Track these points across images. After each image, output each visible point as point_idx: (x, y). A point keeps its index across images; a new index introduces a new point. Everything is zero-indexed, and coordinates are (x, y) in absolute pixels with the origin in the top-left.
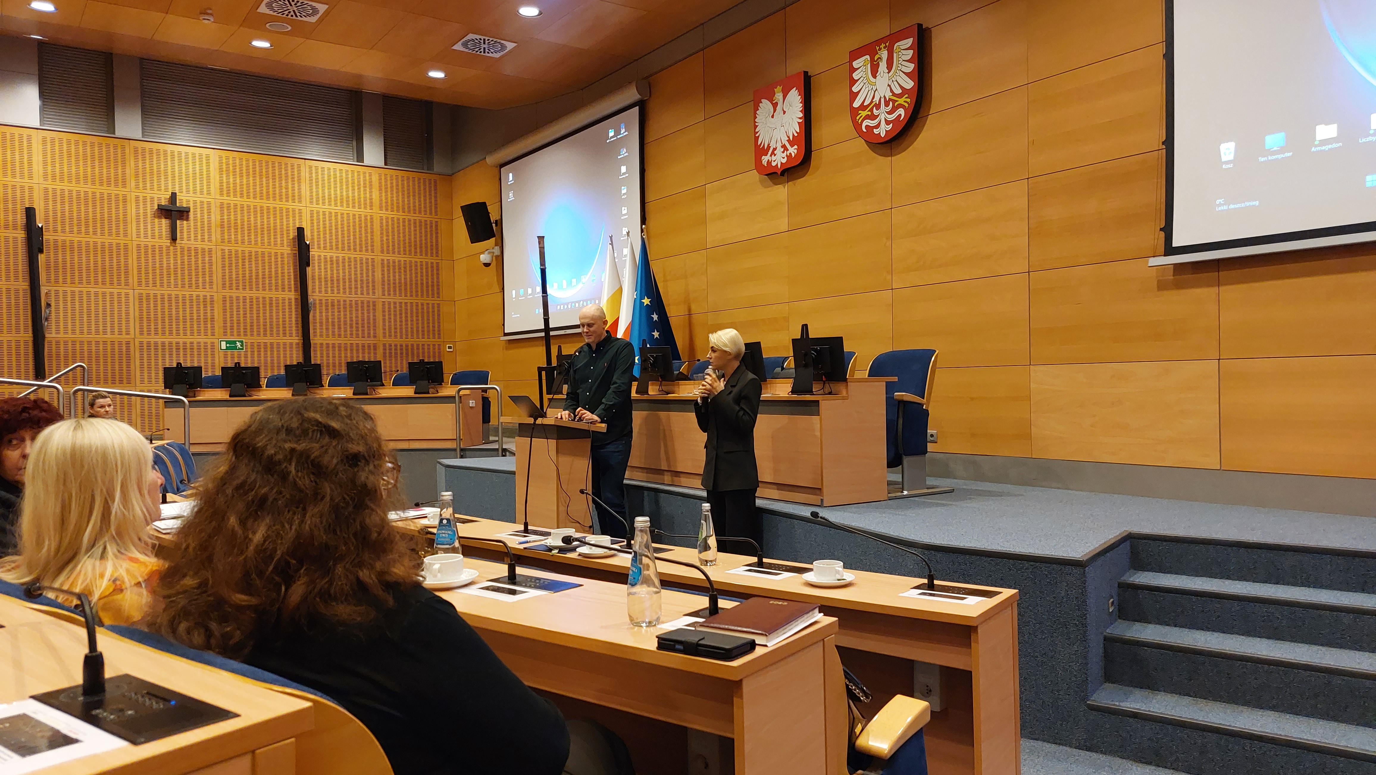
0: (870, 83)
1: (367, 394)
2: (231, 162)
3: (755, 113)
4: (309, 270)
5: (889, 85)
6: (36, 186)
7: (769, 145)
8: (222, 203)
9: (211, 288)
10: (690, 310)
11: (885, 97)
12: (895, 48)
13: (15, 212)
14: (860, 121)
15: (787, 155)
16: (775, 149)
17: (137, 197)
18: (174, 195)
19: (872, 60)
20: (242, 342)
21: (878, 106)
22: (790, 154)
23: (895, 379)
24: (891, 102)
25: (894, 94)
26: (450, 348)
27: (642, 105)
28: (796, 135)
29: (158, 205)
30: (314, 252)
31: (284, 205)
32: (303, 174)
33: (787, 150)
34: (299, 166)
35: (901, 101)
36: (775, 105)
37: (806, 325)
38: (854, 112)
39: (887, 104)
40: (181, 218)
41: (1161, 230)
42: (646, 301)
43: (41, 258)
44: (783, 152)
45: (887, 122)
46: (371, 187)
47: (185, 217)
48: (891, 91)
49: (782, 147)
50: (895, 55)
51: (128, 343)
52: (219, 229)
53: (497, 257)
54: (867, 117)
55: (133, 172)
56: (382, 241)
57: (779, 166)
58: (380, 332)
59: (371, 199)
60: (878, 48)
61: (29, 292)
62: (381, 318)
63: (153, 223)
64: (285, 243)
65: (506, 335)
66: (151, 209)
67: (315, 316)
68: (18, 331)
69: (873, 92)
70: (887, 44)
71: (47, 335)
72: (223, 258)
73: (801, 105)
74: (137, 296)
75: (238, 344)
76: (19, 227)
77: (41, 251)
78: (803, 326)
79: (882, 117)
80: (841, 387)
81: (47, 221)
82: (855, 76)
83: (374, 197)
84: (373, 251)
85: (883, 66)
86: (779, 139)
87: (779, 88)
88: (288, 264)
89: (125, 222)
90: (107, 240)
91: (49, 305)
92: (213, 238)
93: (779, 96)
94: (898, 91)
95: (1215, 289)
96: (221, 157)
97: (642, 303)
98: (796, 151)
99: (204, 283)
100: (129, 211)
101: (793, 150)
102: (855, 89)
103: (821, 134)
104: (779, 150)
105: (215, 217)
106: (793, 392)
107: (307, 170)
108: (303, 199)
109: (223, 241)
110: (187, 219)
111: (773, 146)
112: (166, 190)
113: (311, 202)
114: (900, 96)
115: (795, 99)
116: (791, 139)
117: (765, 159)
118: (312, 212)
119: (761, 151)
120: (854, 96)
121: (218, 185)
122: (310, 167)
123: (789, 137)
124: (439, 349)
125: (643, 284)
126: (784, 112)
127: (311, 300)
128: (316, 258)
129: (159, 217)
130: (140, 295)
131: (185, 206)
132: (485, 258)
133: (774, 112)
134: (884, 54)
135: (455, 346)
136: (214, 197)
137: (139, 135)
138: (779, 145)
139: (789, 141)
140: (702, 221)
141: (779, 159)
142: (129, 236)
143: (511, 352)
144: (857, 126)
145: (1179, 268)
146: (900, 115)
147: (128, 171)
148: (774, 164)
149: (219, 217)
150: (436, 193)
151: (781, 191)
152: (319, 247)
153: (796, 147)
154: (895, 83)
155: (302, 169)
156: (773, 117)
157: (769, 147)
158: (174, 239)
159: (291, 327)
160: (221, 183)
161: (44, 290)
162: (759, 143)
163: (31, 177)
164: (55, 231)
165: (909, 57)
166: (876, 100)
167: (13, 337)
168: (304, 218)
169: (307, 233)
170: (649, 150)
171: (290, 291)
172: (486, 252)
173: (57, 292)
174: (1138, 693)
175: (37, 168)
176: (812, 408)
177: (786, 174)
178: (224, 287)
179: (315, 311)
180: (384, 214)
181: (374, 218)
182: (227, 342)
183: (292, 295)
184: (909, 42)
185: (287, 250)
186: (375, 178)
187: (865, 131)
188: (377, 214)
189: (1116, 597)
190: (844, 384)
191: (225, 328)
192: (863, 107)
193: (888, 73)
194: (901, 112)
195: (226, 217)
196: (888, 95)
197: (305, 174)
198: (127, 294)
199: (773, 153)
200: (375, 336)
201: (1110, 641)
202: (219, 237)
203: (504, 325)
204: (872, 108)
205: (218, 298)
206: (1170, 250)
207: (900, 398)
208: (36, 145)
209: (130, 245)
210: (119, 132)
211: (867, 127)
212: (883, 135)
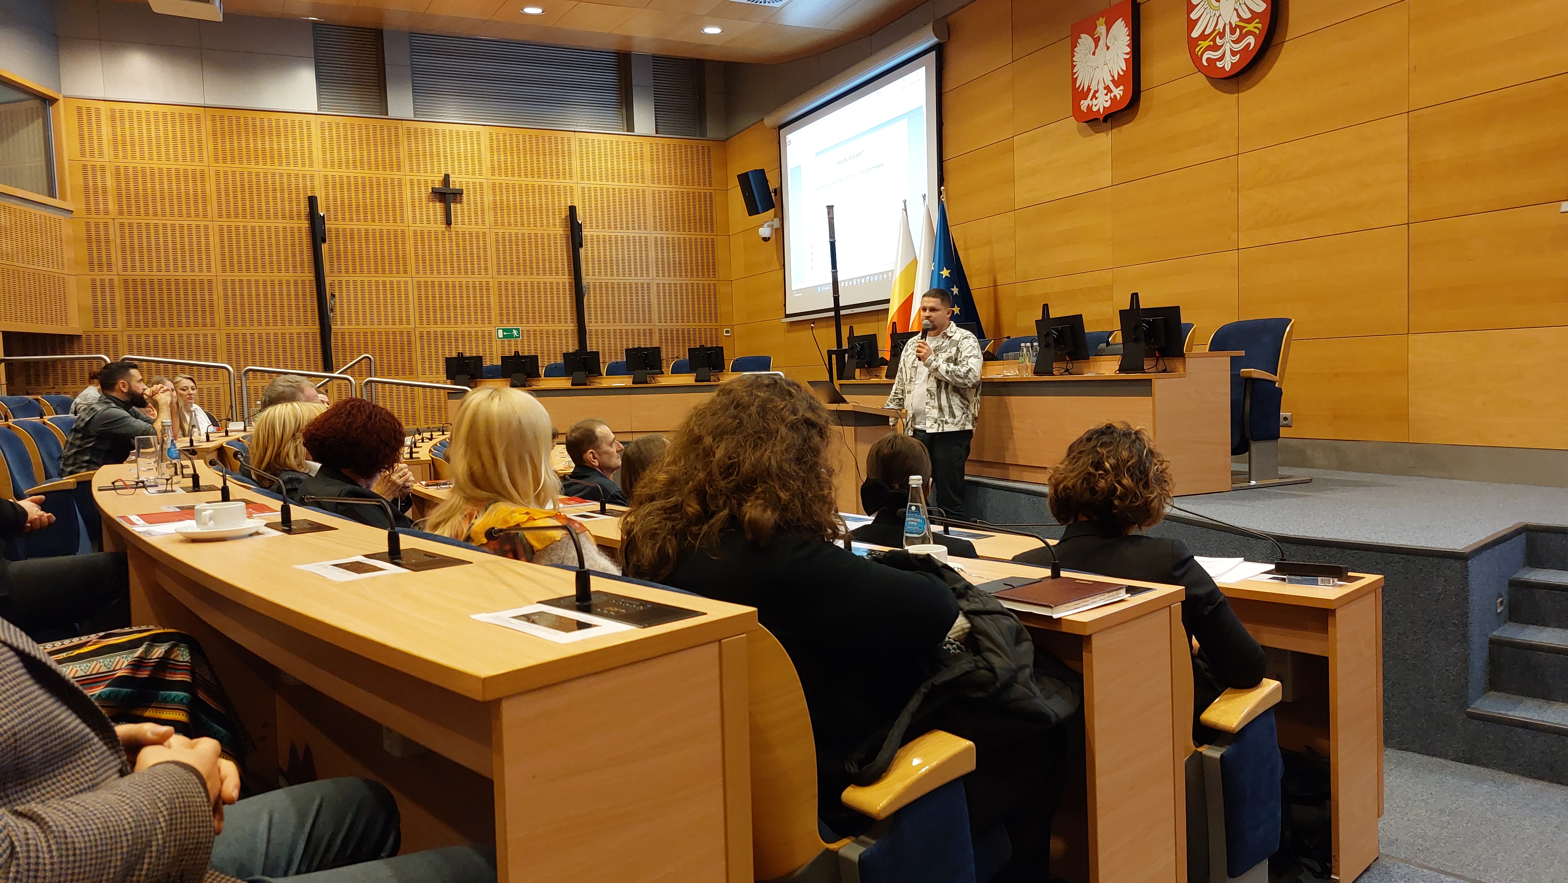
0: (1211, 7)
1: (646, 382)
2: (501, 138)
3: (1073, 51)
4: (582, 251)
5: (1236, 10)
6: (316, 174)
7: (1089, 87)
8: (494, 184)
9: (486, 274)
10: (995, 281)
11: (1230, 23)
13: (298, 202)
14: (1199, 54)
15: (1111, 98)
16: (1096, 92)
17: (411, 181)
18: (447, 177)
20: (518, 330)
21: (1222, 35)
22: (1115, 96)
23: (1242, 353)
24: (1238, 30)
25: (1241, 19)
26: (727, 332)
27: (939, 50)
28: (1122, 73)
29: (432, 188)
30: (586, 232)
31: (555, 182)
32: (573, 147)
33: (1111, 92)
34: (569, 139)
35: (1250, 27)
36: (1097, 41)
37: (1137, 294)
38: (1192, 43)
39: (1233, 32)
40: (455, 202)
42: (945, 273)
43: (325, 247)
44: (1106, 95)
45: (1234, 53)
46: (642, 158)
47: (458, 200)
48: (1239, 16)
49: (1105, 88)
51: (409, 333)
52: (492, 212)
53: (776, 230)
54: (1209, 48)
55: (407, 153)
56: (655, 217)
57: (1101, 111)
58: (655, 317)
59: (643, 171)
61: (314, 283)
62: (656, 301)
63: (428, 208)
64: (557, 223)
65: (787, 316)
66: (425, 192)
67: (589, 301)
68: (306, 324)
69: (1216, 19)
71: (333, 327)
72: (497, 241)
73: (1128, 38)
74: (415, 284)
75: (515, 332)
76: (303, 217)
77: (324, 241)
78: (1133, 295)
79: (1227, 47)
80: (1177, 363)
81: (328, 209)
83: (645, 169)
84: (645, 229)
86: (1101, 80)
87: (1102, 20)
88: (562, 246)
89: (401, 207)
90: (385, 227)
91: (333, 296)
92: (487, 220)
93: (1101, 29)
94: (1247, 15)
96: (491, 134)
97: (940, 275)
98: (1121, 93)
99: (480, 269)
100: (404, 196)
101: (1118, 92)
102: (1193, 16)
103: (1151, 72)
104: (1101, 94)
105: (488, 198)
106: (1121, 370)
107: (577, 143)
108: (574, 174)
109: (496, 224)
110: (461, 202)
111: (1094, 88)
112: (440, 172)
113: (582, 179)
114: (1248, 21)
115: (1121, 32)
116: (1116, 78)
117: (1084, 104)
118: (583, 188)
119: (1079, 94)
120: (1192, 24)
121: (489, 164)
122: (581, 140)
123: (1113, 77)
124: (717, 334)
125: (942, 254)
126: (1108, 48)
127: (584, 282)
128: (589, 237)
129: (433, 201)
130: (419, 283)
131: (458, 187)
132: (765, 231)
133: (1096, 48)
135: (733, 330)
136: (486, 178)
137: (411, 115)
138: (1101, 87)
139: (1113, 81)
140: (1010, 179)
141: (1101, 103)
142: (406, 221)
143: (795, 333)
144: (1196, 59)
146: (1249, 44)
147: (401, 153)
148: (1095, 109)
149: (491, 198)
150: (709, 162)
151: (1104, 140)
152: (591, 227)
153: (1122, 87)
154: (1243, 6)
155: (572, 142)
156: (1094, 54)
157: (1089, 89)
158: (448, 223)
159: (565, 312)
160: (492, 161)
161: (328, 280)
162: (1077, 86)
163: (311, 165)
164: (336, 219)
166: (1220, 27)
167: (301, 329)
168: (575, 197)
169: (579, 212)
170: (947, 99)
171: (564, 275)
172: (766, 225)
173: (340, 282)
174: (1530, 702)
175: (317, 155)
176: (1143, 388)
177: (1109, 120)
178: (499, 273)
179: (589, 296)
180: (657, 187)
181: (647, 193)
182: (504, 330)
183: (565, 279)
185: (558, 230)
186: (646, 149)
187: (1205, 64)
188: (650, 187)
189: (1505, 595)
190: (1181, 360)
191: (501, 315)
192: (1203, 37)
194: (1251, 40)
195: (498, 198)
196: (1235, 20)
197: (575, 148)
198: (406, 282)
199: (1094, 96)
200: (650, 321)
201: (1496, 644)
202: (492, 219)
203: (785, 305)
204: (1215, 38)
205: (493, 284)
207: (1248, 375)
208: (316, 132)
209: (407, 232)
210: (392, 113)
211: (1208, 59)
212: (1227, 68)
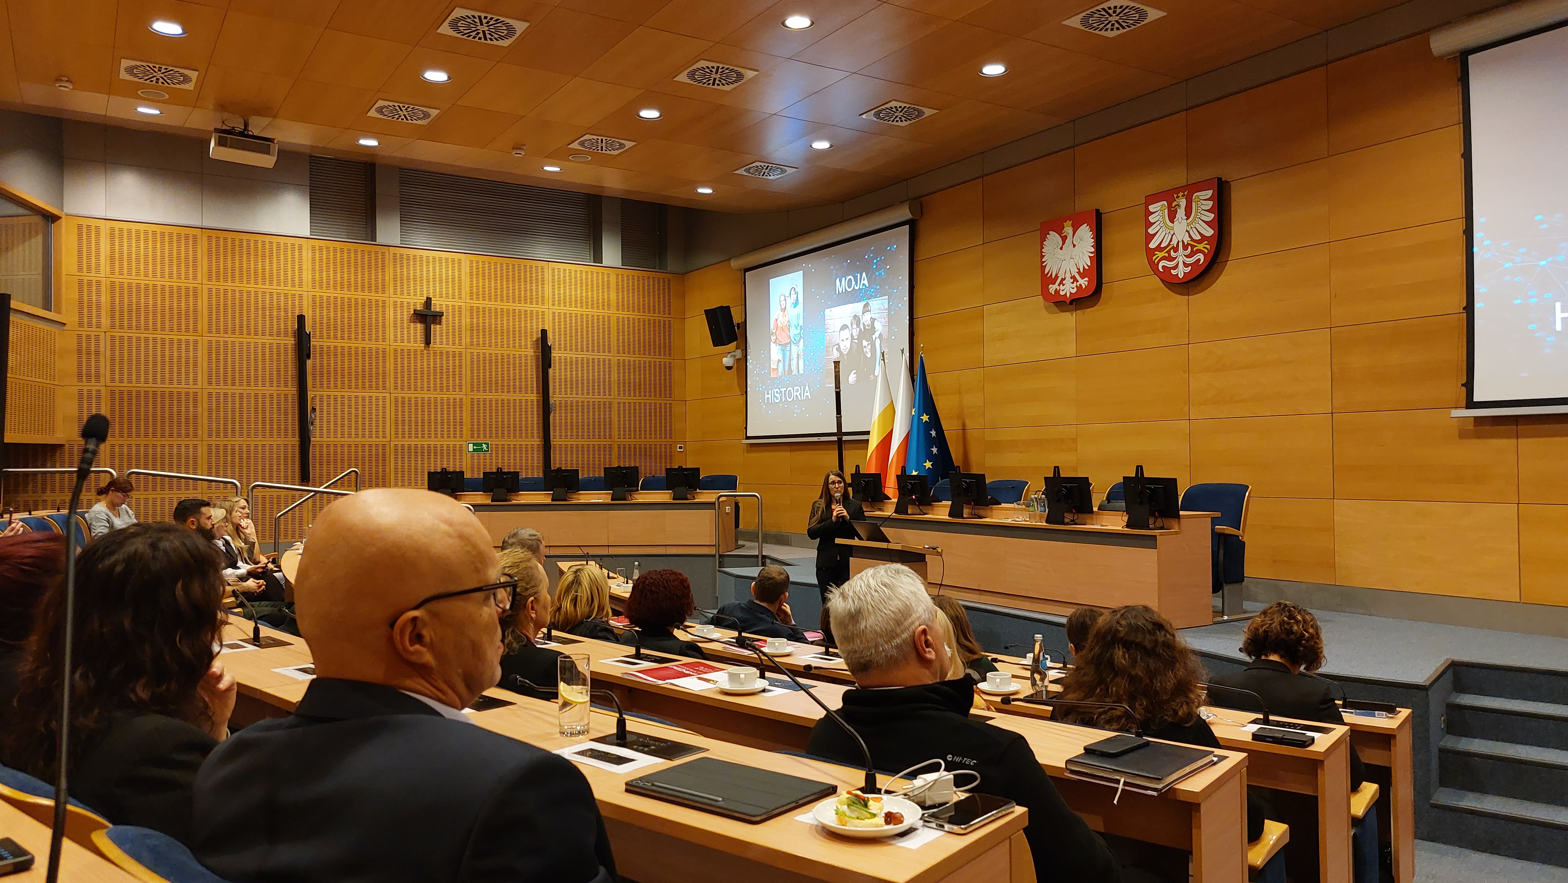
0: (1167, 227)
1: (625, 499)
2: (480, 266)
3: (1042, 244)
4: (551, 371)
5: (1187, 231)
6: (305, 294)
7: (1056, 275)
8: (472, 307)
9: (461, 390)
10: (964, 425)
11: (1183, 241)
12: (1194, 197)
13: (286, 318)
14: (1156, 261)
15: (1077, 286)
16: (1063, 279)
17: (395, 302)
18: (429, 300)
19: (1170, 206)
20: (487, 444)
21: (1176, 249)
22: (1080, 285)
23: (1218, 514)
24: (1189, 247)
25: (1192, 240)
26: (680, 448)
27: (913, 224)
28: (1087, 268)
29: (415, 310)
30: (555, 354)
31: (528, 307)
32: (546, 275)
33: (1077, 281)
34: (543, 268)
35: (1200, 247)
36: (1064, 239)
37: (1141, 467)
38: (1150, 253)
39: (1185, 247)
40: (435, 323)
41: (1463, 385)
42: (925, 418)
43: (309, 363)
44: (1073, 283)
45: (1186, 265)
46: (608, 287)
47: (438, 321)
48: (1190, 236)
49: (1071, 278)
50: (1194, 204)
51: (384, 445)
52: (469, 333)
53: (738, 360)
54: (1164, 258)
55: (392, 276)
56: (618, 340)
57: (1068, 296)
58: (615, 434)
59: (609, 299)
60: (1175, 196)
61: (296, 397)
62: (616, 418)
63: (409, 328)
64: (529, 345)
65: (748, 438)
66: (407, 315)
67: (555, 418)
68: (286, 436)
69: (1170, 236)
70: (1186, 193)
71: (312, 439)
72: (472, 362)
73: (1093, 240)
74: (393, 399)
75: (484, 446)
76: (290, 334)
77: (309, 357)
78: (1138, 467)
79: (1181, 260)
80: (1174, 522)
81: (314, 327)
82: (1152, 219)
83: (611, 298)
84: (609, 352)
85: (1181, 213)
86: (1068, 270)
87: (1069, 223)
88: (532, 366)
89: (384, 326)
90: (367, 345)
91: (314, 410)
92: (463, 341)
93: (1068, 230)
94: (1198, 237)
95: (1513, 441)
96: (471, 261)
97: (920, 420)
98: (1086, 283)
99: (454, 385)
100: (387, 317)
101: (1083, 282)
102: (1151, 231)
103: (1112, 268)
104: (1068, 281)
105: (466, 320)
106: (1128, 526)
107: (550, 273)
108: (546, 301)
109: (472, 344)
110: (440, 323)
111: (1061, 276)
112: (422, 295)
113: (554, 305)
114: (1199, 242)
115: (1086, 234)
116: (1082, 271)
117: (1052, 288)
118: (554, 313)
119: (1047, 279)
120: (1150, 237)
121: (468, 289)
122: (553, 269)
123: (1079, 269)
124: (671, 449)
125: (921, 401)
126: (1074, 246)
127: (552, 401)
128: (557, 359)
129: (415, 322)
130: (396, 399)
131: (438, 310)
132: (727, 361)
133: (1063, 244)
134: (1183, 202)
135: (685, 446)
136: (465, 302)
137: (398, 243)
138: (1068, 276)
139: (1079, 273)
140: (980, 340)
141: (1068, 289)
142: (387, 340)
143: (754, 455)
144: (1154, 266)
145: (1478, 420)
146: (1199, 260)
147: (387, 278)
148: (1062, 293)
149: (468, 320)
150: (669, 293)
151: (1069, 319)
152: (560, 349)
153: (1086, 279)
154: (1194, 229)
155: (546, 271)
156: (1061, 249)
157: (1057, 277)
158: (428, 342)
159: (532, 429)
160: (471, 287)
161: (310, 395)
162: (1046, 272)
163: (300, 286)
164: (321, 337)
165: (1209, 207)
166: (1174, 243)
167: (281, 441)
168: (546, 321)
169: (550, 335)
170: (920, 268)
171: (532, 393)
172: (729, 355)
173: (321, 397)
174: (1471, 795)
175: (307, 276)
176: (1150, 542)
177: (1074, 303)
178: (472, 391)
179: (555, 413)
180: (621, 314)
181: (612, 319)
182: (474, 444)
183: (533, 397)
184: (1209, 193)
185: (529, 352)
186: (613, 279)
187: (1162, 271)
188: (614, 313)
189: (1445, 716)
190: (1177, 520)
191: (472, 430)
192: (1159, 248)
193: (1187, 219)
194: (1201, 256)
195: (475, 321)
196: (1187, 239)
197: (548, 275)
198: (384, 397)
199: (1061, 283)
200: (610, 437)
201: (1443, 751)
202: (468, 340)
203: (746, 428)
204: (1170, 250)
205: (467, 401)
206: (1471, 404)
207: (1222, 531)
208: (307, 255)
209: (388, 350)
210: (380, 239)
211: (1163, 267)
212: (1181, 276)
